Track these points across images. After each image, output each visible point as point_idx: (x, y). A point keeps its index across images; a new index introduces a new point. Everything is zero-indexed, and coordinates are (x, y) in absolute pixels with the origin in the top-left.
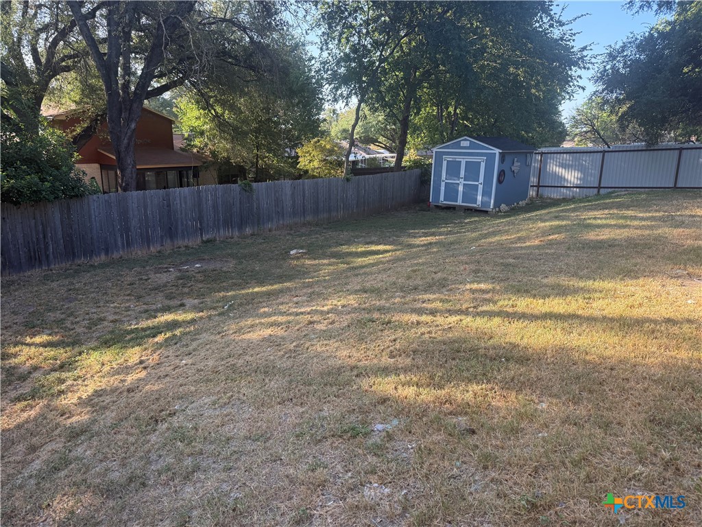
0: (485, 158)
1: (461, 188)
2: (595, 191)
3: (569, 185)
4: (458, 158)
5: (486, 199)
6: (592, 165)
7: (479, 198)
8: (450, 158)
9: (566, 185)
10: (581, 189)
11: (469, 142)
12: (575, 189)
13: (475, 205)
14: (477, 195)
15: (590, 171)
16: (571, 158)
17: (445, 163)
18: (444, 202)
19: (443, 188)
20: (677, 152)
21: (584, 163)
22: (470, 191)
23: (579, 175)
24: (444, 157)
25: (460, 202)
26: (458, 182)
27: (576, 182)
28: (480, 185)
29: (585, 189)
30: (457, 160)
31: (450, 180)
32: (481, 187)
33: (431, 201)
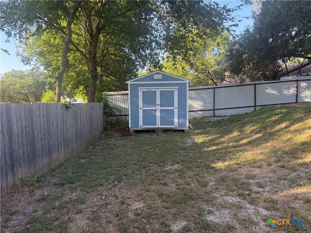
0: (177, 87)
1: (158, 114)
2: (212, 112)
3: (195, 110)
4: (153, 89)
5: (182, 121)
6: (208, 96)
7: (176, 120)
8: (145, 89)
9: (193, 110)
10: (203, 111)
11: (161, 75)
12: (199, 112)
13: (173, 126)
14: (174, 118)
15: (207, 100)
16: (195, 93)
17: (140, 94)
18: (144, 127)
19: (141, 115)
20: (253, 86)
21: (203, 95)
22: (167, 115)
23: (201, 104)
24: (139, 88)
25: (158, 125)
26: (155, 108)
27: (199, 108)
28: (175, 110)
29: (206, 111)
30: (152, 90)
31: (148, 107)
32: (176, 111)
33: (130, 126)
